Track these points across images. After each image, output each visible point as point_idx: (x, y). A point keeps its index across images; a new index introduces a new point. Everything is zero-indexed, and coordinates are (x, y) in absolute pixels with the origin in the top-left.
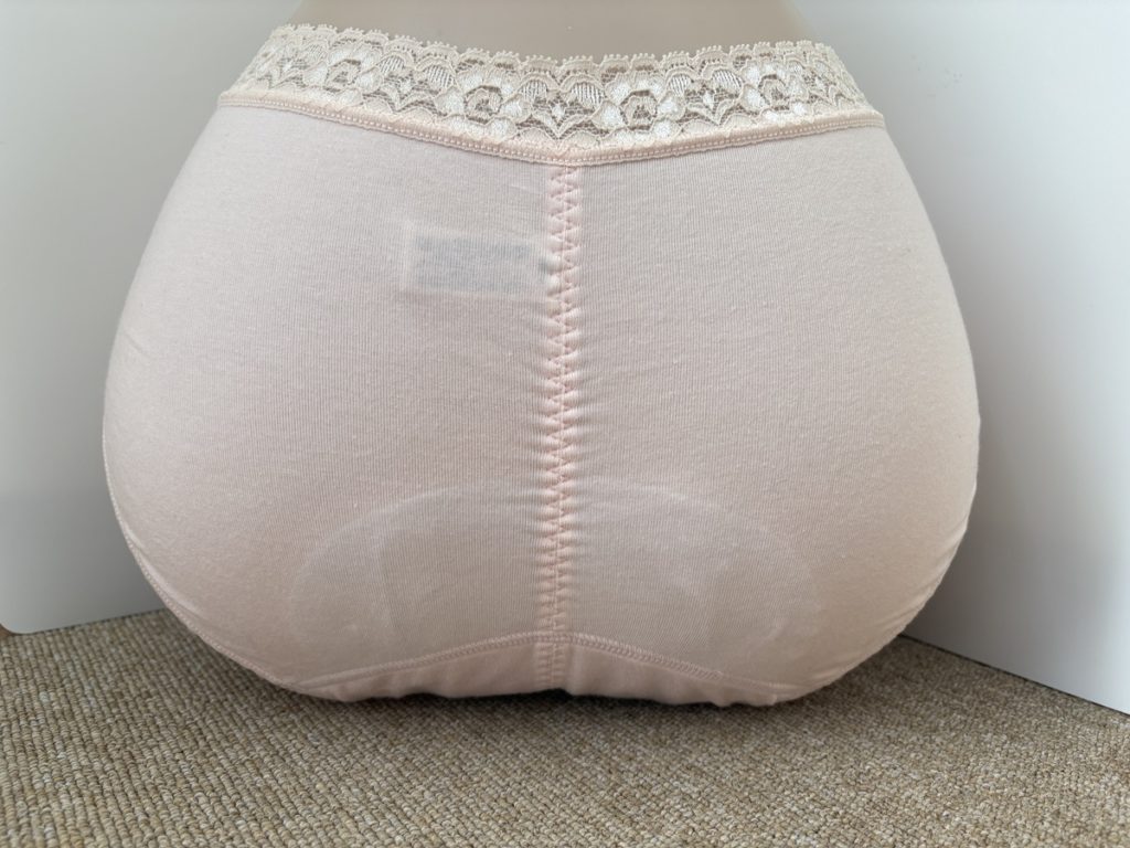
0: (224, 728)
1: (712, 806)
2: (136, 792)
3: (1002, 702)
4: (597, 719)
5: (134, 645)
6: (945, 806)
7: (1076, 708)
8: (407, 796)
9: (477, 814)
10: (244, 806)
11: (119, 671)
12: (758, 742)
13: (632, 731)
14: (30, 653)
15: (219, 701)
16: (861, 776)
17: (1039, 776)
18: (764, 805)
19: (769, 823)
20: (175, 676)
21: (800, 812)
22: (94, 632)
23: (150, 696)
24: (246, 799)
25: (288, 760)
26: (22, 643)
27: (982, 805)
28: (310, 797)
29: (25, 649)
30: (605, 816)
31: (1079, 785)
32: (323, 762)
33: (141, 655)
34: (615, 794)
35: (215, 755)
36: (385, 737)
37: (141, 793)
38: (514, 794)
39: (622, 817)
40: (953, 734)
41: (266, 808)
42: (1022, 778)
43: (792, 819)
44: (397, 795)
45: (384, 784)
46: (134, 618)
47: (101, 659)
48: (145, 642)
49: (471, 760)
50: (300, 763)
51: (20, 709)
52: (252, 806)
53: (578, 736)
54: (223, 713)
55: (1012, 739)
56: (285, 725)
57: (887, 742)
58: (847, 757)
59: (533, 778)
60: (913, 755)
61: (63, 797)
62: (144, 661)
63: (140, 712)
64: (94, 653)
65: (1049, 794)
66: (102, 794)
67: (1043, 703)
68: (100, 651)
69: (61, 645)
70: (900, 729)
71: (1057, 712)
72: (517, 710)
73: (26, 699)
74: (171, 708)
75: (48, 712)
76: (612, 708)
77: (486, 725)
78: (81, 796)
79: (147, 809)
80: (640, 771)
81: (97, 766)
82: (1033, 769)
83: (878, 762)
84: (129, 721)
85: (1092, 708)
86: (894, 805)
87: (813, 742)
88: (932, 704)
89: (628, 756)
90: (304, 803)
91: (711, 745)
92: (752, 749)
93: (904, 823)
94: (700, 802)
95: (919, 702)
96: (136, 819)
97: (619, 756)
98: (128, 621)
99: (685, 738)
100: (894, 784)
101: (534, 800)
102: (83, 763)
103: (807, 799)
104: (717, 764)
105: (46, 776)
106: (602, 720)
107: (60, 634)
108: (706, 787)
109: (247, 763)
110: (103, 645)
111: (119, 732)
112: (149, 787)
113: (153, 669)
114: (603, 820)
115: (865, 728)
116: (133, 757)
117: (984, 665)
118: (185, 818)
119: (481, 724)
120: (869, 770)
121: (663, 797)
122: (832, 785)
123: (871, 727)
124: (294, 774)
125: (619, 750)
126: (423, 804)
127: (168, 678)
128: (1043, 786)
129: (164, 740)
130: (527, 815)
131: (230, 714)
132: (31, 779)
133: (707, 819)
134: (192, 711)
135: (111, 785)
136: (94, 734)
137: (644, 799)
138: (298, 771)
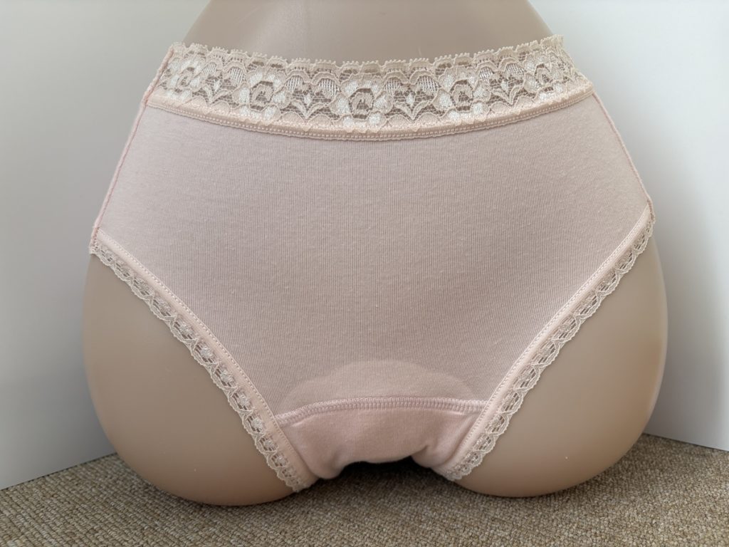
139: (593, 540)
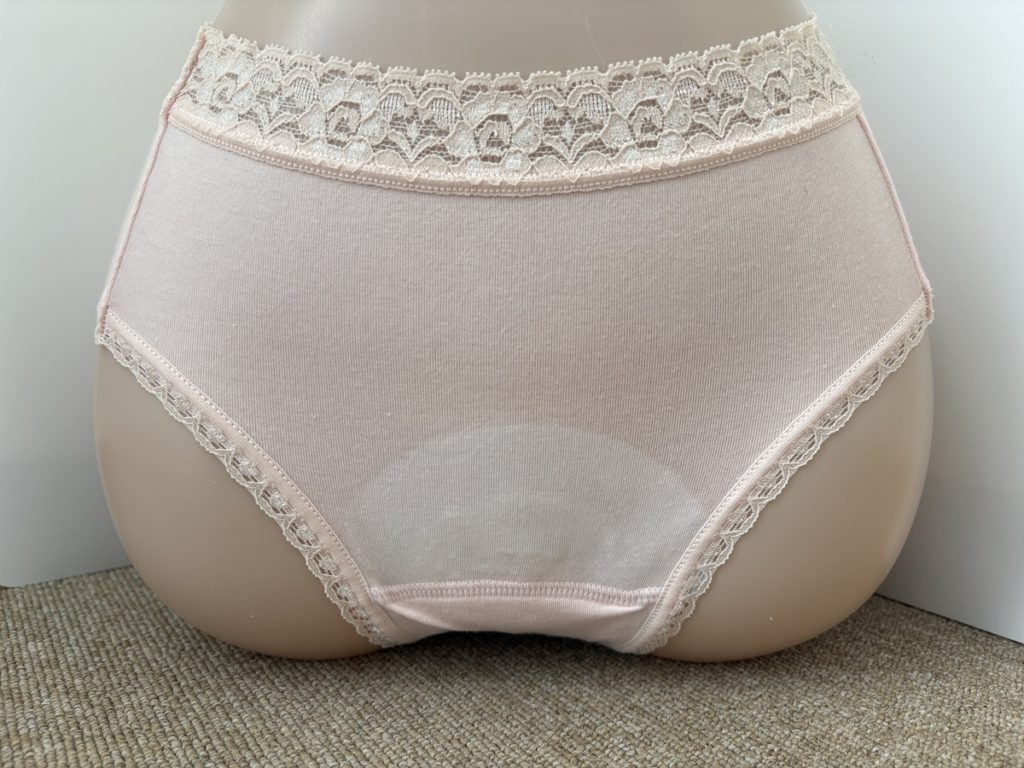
0: (197, 675)
1: (653, 745)
2: (113, 737)
3: (927, 640)
4: (546, 663)
5: (117, 597)
6: (874, 742)
7: (996, 645)
8: (367, 738)
9: (432, 754)
10: (214, 749)
11: (102, 622)
12: (696, 683)
13: (578, 673)
14: (21, 605)
15: (193, 649)
16: (795, 715)
17: (962, 712)
18: (703, 743)
19: (708, 761)
20: (155, 626)
21: (737, 750)
22: (80, 586)
23: (129, 645)
24: (216, 742)
25: (256, 705)
26: (15, 596)
27: (910, 740)
28: (276, 740)
29: (17, 602)
30: (552, 755)
31: (1001, 720)
32: (288, 706)
33: (122, 606)
34: (562, 734)
35: (188, 700)
36: (347, 681)
37: (118, 738)
38: (467, 734)
39: (569, 756)
40: (882, 672)
41: (234, 751)
42: (947, 713)
43: (730, 757)
44: (357, 736)
45: (345, 727)
46: (118, 571)
47: (85, 611)
48: (127, 594)
49: (427, 702)
50: (267, 708)
51: (9, 658)
52: (221, 749)
53: (528, 679)
54: (197, 660)
55: (937, 676)
56: (254, 671)
57: (819, 681)
58: (781, 696)
59: (485, 719)
60: (843, 694)
61: (45, 742)
62: (126, 612)
63: (120, 660)
64: (80, 605)
65: (973, 729)
66: (82, 739)
67: (965, 641)
68: (85, 603)
69: (50, 598)
70: (831, 668)
71: (979, 650)
72: (471, 655)
73: (16, 649)
74: (149, 656)
75: (35, 661)
76: (559, 651)
77: (441, 669)
78: (62, 741)
79: (124, 753)
80: (585, 711)
81: (78, 712)
82: (957, 705)
83: (810, 700)
84: (110, 669)
85: (1011, 645)
86: (827, 742)
87: (749, 681)
88: (861, 644)
89: (574, 697)
90: (269, 746)
91: (652, 686)
92: (691, 689)
93: (836, 760)
94: (642, 741)
95: (848, 642)
96: (113, 763)
97: (566, 698)
98: (112, 574)
99: (627, 679)
100: (826, 721)
101: (485, 741)
102: (66, 709)
103: (743, 737)
104: (658, 704)
105: (31, 722)
106: (549, 662)
107: (49, 587)
108: (648, 727)
109: (217, 708)
110: (88, 597)
111: (100, 679)
112: (126, 732)
113: (133, 619)
114: (550, 760)
115: (798, 668)
116: (112, 703)
117: (909, 606)
118: (159, 761)
119: (436, 668)
120: (802, 709)
121: (606, 736)
122: (767, 723)
123: (804, 666)
124: (261, 718)
125: (566, 692)
126: (381, 746)
127: (147, 628)
128: (967, 721)
129: (141, 687)
130: (478, 755)
131: (203, 662)
132: (16, 725)
133: (649, 757)
134: (168, 659)
135: (91, 730)
136: (77, 681)
137: (590, 739)
138: (264, 714)
139: (762, 758)
